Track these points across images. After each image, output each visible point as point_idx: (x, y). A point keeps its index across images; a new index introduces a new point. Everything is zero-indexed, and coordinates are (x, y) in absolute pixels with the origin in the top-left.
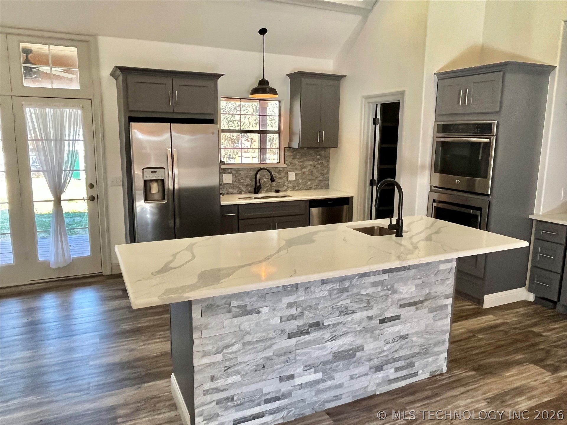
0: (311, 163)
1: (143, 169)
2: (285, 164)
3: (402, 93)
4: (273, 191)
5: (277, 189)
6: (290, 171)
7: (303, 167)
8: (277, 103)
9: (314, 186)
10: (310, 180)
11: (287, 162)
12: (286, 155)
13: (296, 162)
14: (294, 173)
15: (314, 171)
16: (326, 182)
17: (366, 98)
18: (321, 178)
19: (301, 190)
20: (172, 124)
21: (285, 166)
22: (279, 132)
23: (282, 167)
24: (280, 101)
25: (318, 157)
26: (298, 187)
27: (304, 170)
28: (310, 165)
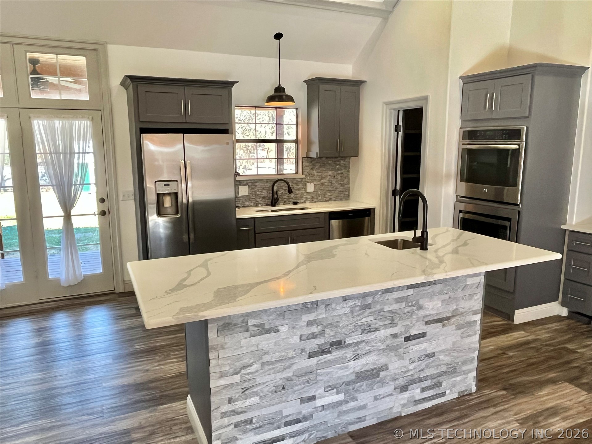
0: (330, 173)
1: (156, 182)
2: (303, 174)
3: (425, 98)
4: (291, 203)
5: (296, 201)
6: (308, 182)
7: (322, 178)
8: (295, 110)
9: (334, 197)
10: (330, 191)
11: (305, 173)
12: (304, 165)
13: (315, 172)
14: (312, 184)
15: (334, 182)
16: (347, 193)
17: (388, 104)
18: (341, 189)
19: (320, 202)
20: (184, 135)
21: (304, 176)
22: (296, 141)
23: (300, 178)
24: (297, 109)
25: (338, 167)
26: (317, 198)
27: (323, 181)
28: (330, 175)
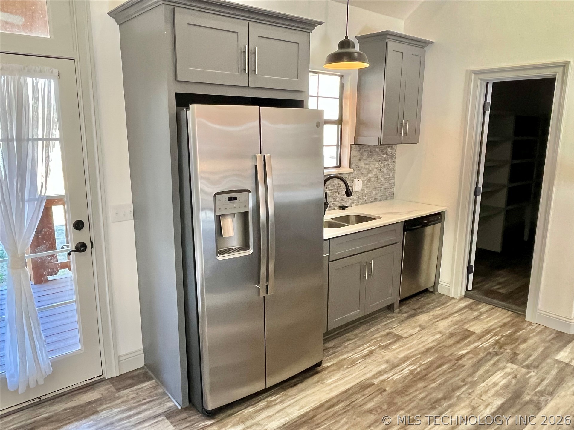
0: (377, 165)
1: (215, 195)
2: (350, 168)
3: (565, 66)
4: (336, 208)
5: (341, 204)
6: (355, 178)
7: (370, 171)
8: (338, 78)
9: (380, 196)
10: (375, 188)
11: (353, 166)
12: (352, 156)
13: (362, 164)
14: (361, 181)
15: (380, 177)
16: (391, 190)
17: (477, 73)
18: (387, 185)
19: (366, 203)
20: (261, 107)
21: (351, 170)
22: (340, 122)
23: (347, 173)
24: (342, 77)
25: (384, 156)
26: (363, 199)
27: (370, 175)
28: (377, 168)
